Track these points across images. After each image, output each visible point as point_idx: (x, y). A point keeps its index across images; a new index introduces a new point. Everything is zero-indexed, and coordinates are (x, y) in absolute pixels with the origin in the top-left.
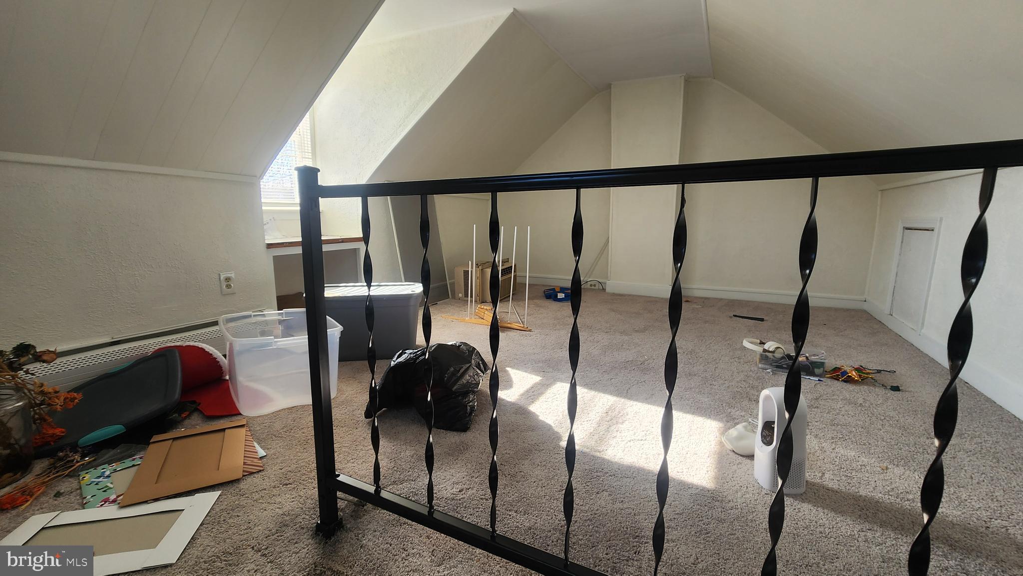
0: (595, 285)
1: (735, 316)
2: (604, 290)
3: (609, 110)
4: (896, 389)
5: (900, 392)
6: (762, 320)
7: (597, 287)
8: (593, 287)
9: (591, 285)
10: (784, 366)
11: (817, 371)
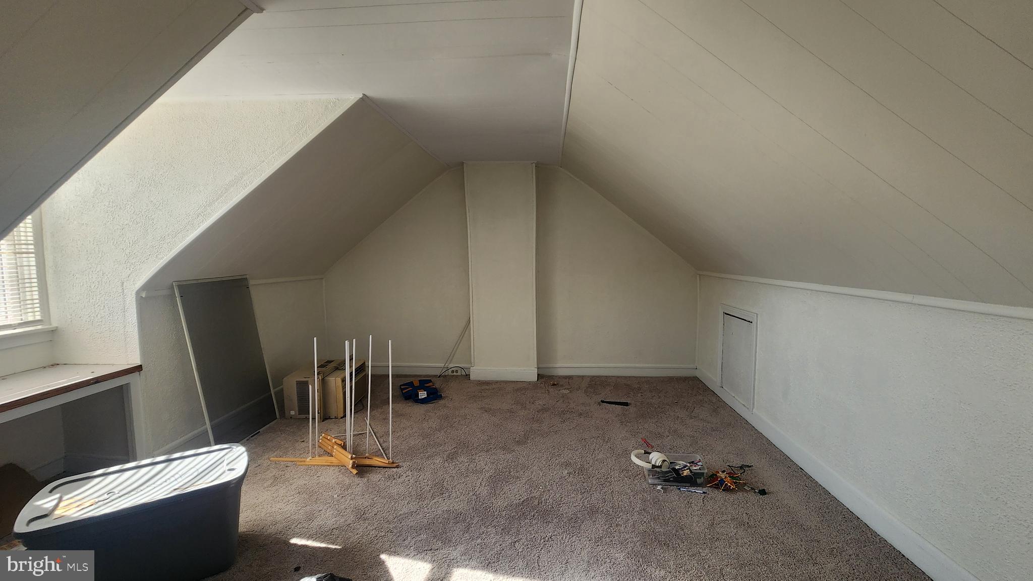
0: (457, 371)
1: (603, 402)
2: (467, 376)
3: (462, 187)
4: (763, 492)
5: (767, 495)
6: (626, 404)
7: (459, 374)
8: (455, 374)
9: (453, 372)
10: (671, 479)
11: (699, 481)
